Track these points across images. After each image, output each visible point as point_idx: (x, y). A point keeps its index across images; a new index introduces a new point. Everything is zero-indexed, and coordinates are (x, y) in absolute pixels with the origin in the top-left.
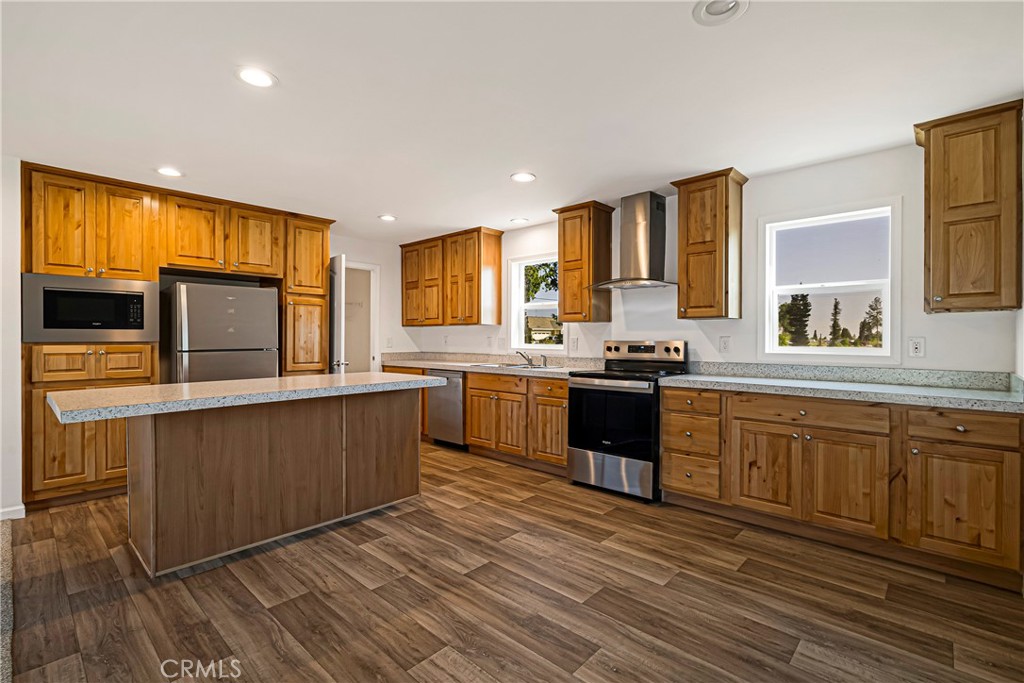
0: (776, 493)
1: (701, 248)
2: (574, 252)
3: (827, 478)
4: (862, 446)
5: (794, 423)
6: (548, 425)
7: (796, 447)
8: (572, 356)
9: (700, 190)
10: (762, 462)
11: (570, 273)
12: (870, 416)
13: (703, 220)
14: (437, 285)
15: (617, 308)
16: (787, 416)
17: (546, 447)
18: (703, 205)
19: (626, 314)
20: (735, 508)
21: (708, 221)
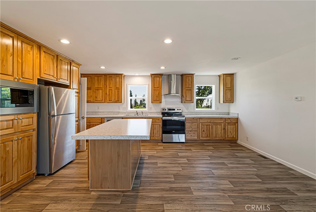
0: (207, 135)
1: (188, 89)
2: (157, 86)
3: (215, 131)
4: (220, 125)
5: (210, 122)
6: (155, 130)
7: (211, 127)
8: (150, 111)
9: (189, 77)
10: (205, 130)
11: (156, 91)
12: (221, 120)
13: (189, 83)
14: (102, 90)
15: (163, 100)
16: (209, 121)
17: (154, 135)
18: (189, 80)
19: (165, 101)
20: (201, 140)
21: (190, 83)
